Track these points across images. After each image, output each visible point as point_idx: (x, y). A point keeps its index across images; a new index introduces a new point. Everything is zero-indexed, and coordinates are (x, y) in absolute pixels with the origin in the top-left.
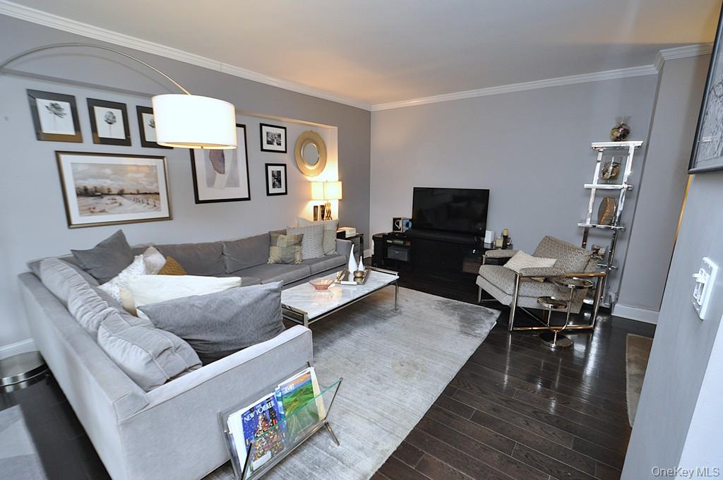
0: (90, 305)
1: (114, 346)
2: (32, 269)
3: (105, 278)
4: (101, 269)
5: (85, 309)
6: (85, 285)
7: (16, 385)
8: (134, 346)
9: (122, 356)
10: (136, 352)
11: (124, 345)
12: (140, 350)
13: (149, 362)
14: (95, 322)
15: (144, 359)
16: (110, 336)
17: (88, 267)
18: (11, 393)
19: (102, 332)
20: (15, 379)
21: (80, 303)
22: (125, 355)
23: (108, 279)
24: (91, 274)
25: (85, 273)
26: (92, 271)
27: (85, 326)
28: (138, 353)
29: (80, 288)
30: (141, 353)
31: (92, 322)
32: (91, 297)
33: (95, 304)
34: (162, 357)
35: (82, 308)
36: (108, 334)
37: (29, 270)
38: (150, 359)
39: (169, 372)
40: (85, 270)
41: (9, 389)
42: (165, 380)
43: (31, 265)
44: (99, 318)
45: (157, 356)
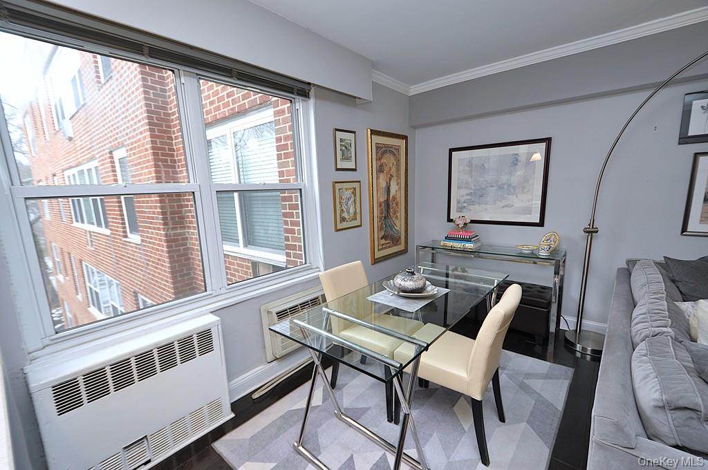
0: (650, 317)
1: (640, 366)
2: (628, 265)
3: (693, 296)
4: (691, 285)
5: (644, 318)
6: (661, 295)
7: (583, 354)
8: (656, 379)
9: (641, 381)
10: (653, 387)
11: (648, 372)
12: (658, 387)
13: (660, 407)
14: (642, 335)
15: (655, 400)
16: (645, 355)
17: (677, 279)
18: (578, 358)
19: (642, 347)
20: (584, 349)
21: (644, 311)
22: (643, 382)
23: (694, 299)
24: (678, 287)
25: (670, 284)
26: (680, 285)
27: (633, 334)
28: (654, 389)
29: (653, 297)
30: (657, 391)
31: (641, 334)
32: (660, 310)
33: (656, 317)
34: (678, 414)
35: (642, 316)
36: (644, 352)
37: (626, 266)
38: (661, 404)
39: (682, 438)
40: (673, 281)
41: (578, 355)
42: (673, 442)
43: (628, 262)
44: (648, 332)
45: (673, 407)
